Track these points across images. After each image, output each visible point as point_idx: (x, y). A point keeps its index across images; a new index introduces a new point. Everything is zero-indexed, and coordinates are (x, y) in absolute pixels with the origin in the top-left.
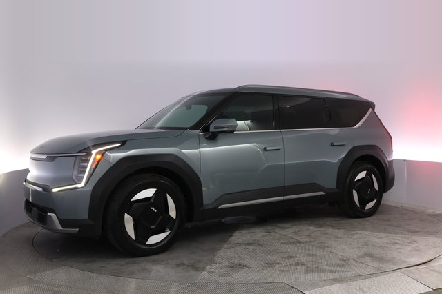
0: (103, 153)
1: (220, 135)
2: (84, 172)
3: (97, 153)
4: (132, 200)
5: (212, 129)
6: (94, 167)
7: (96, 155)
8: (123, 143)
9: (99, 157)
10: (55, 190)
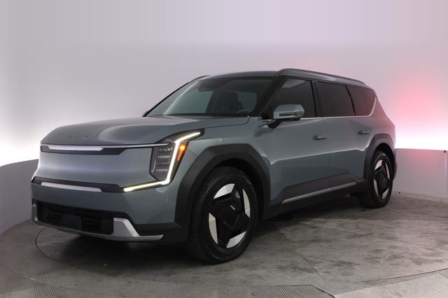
0: (187, 143)
1: (283, 122)
2: (167, 166)
3: (182, 144)
4: (215, 197)
5: (277, 115)
6: (178, 160)
7: (180, 146)
8: (202, 131)
9: (183, 148)
10: (126, 190)
